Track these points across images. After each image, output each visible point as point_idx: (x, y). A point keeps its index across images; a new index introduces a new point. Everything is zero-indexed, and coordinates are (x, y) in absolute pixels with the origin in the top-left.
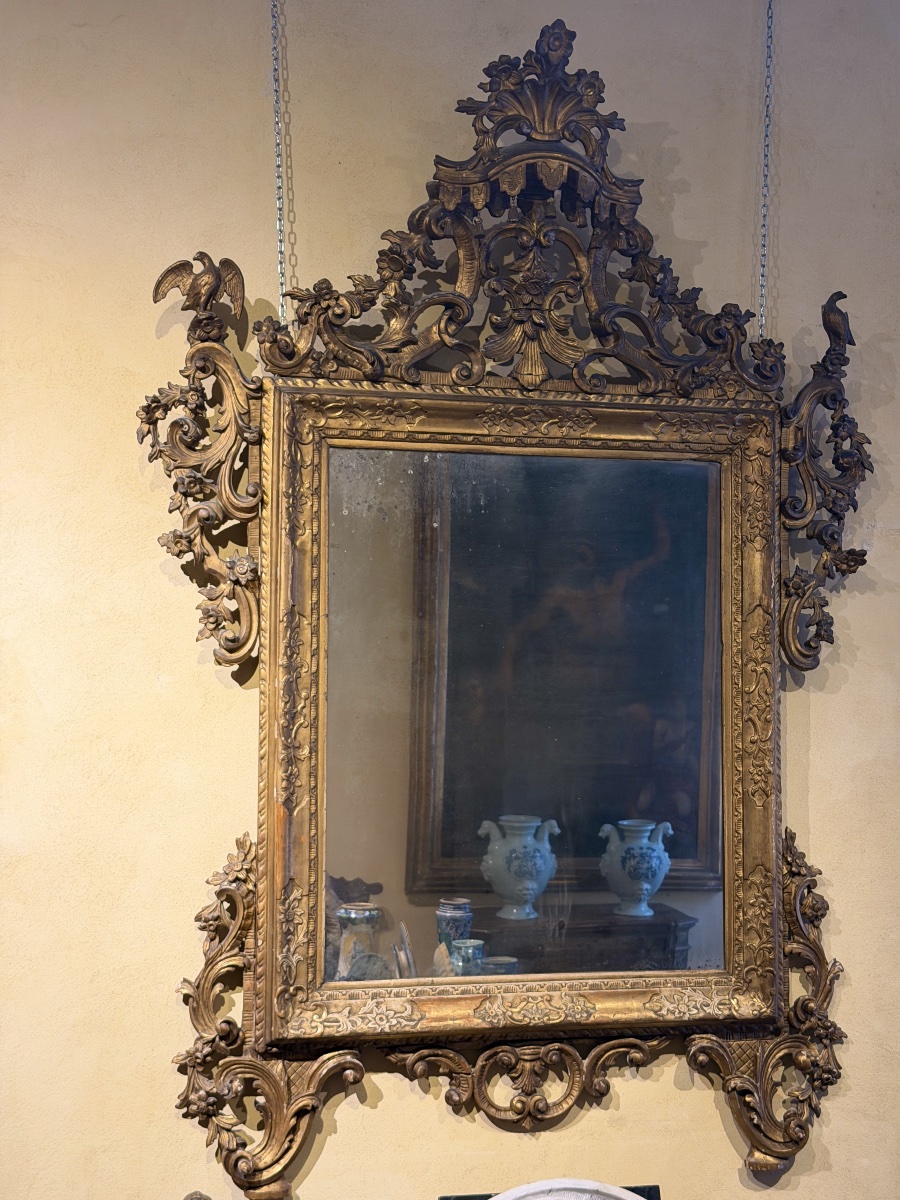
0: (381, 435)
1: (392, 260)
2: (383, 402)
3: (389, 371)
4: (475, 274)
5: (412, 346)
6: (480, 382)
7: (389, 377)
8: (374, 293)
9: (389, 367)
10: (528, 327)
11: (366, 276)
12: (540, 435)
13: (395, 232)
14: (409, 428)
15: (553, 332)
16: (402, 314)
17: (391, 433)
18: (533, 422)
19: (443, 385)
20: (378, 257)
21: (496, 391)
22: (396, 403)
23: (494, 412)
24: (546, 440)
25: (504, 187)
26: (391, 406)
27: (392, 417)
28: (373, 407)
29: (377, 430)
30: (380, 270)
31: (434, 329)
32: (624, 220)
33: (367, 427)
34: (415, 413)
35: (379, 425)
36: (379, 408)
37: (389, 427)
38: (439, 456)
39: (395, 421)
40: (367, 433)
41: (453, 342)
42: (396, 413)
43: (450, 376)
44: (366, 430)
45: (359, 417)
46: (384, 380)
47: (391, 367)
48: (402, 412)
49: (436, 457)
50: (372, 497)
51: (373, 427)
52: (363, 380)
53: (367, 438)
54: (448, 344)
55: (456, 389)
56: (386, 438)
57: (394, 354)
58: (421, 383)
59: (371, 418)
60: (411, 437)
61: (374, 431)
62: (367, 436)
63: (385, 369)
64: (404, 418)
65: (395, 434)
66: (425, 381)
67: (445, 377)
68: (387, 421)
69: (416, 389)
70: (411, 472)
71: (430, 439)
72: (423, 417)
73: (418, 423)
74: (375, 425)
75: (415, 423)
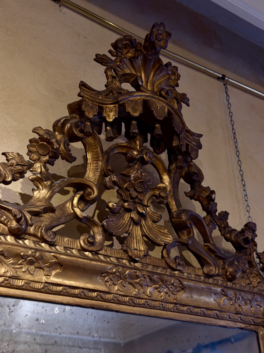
0: (20, 283)
1: (41, 146)
2: (28, 252)
3: (32, 230)
4: (99, 170)
5: (51, 214)
6: (100, 250)
7: (30, 235)
8: (25, 167)
9: (31, 226)
10: (134, 215)
11: (18, 154)
12: (146, 297)
13: (44, 129)
14: (44, 279)
15: (150, 223)
16: (45, 187)
17: (28, 282)
18: (141, 286)
19: (73, 249)
20: (29, 143)
21: (111, 259)
22: (37, 254)
23: (114, 273)
24: (150, 302)
25: (129, 109)
26: (34, 257)
27: (32, 267)
28: (17, 256)
29: (18, 278)
30: (30, 152)
31: (68, 205)
33: (9, 274)
34: (52, 266)
35: (20, 274)
36: (22, 257)
37: (28, 277)
38: (68, 309)
39: (34, 272)
40: (8, 280)
41: (83, 215)
42: (36, 265)
43: (78, 242)
44: (7, 277)
45: (2, 264)
46: (25, 238)
47: (33, 227)
48: (41, 263)
49: (65, 309)
50: (6, 344)
51: (14, 275)
52: (7, 235)
53: (7, 285)
54: (79, 216)
55: (82, 253)
56: (24, 287)
57: (36, 217)
58: (55, 244)
59: (13, 266)
60: (47, 288)
61: (14, 279)
62: (7, 283)
63: (29, 227)
64: (42, 270)
65: (33, 284)
66: (59, 243)
67: (75, 242)
68: (27, 271)
69: (52, 249)
70: (43, 322)
71: (62, 291)
72: (58, 270)
73: (53, 276)
74: (16, 273)
75: (51, 275)
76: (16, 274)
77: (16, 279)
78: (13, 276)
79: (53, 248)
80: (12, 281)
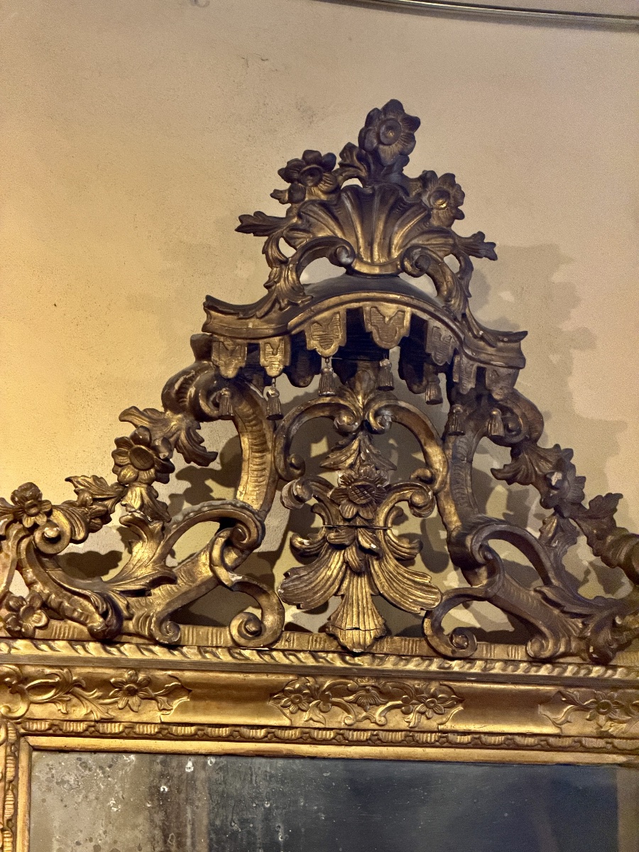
0: (116, 728)
1: (138, 453)
2: (121, 676)
3: (131, 625)
4: (267, 473)
5: (168, 586)
6: (276, 641)
7: (130, 634)
8: (109, 503)
9: (130, 619)
10: (351, 555)
11: (95, 478)
12: (372, 726)
13: (141, 409)
14: (159, 716)
15: (392, 563)
16: (152, 535)
17: (132, 725)
18: (361, 705)
19: (217, 647)
20: (114, 447)
21: (301, 655)
22: (141, 677)
23: (299, 691)
24: (382, 735)
25: (313, 344)
26: (134, 682)
27: (134, 700)
28: (105, 684)
29: (111, 721)
30: (118, 467)
31: (204, 559)
32: (498, 391)
33: (94, 717)
34: (172, 693)
35: (113, 714)
36: (114, 685)
37: (129, 717)
38: (211, 762)
39: (139, 706)
40: (94, 726)
41: (233, 579)
42: (141, 694)
43: (228, 632)
44: (92, 721)
45: (81, 701)
46: (122, 641)
47: (134, 620)
48: (150, 691)
49: (205, 763)
50: (101, 832)
51: (104, 717)
52: (88, 641)
53: (93, 734)
54: (224, 582)
55: (237, 653)
56: (124, 734)
57: (140, 599)
58: (182, 643)
59: (101, 701)
60: (166, 731)
61: (105, 722)
62: (93, 732)
63: (125, 623)
64: (154, 701)
65: (139, 728)
66: (188, 641)
67: (221, 634)
68: (127, 707)
69: (174, 654)
70: (164, 789)
71: (196, 734)
72: (185, 699)
73: (176, 709)
74: (107, 713)
75: (172, 709)
76: (106, 714)
77: (108, 722)
78: (102, 719)
79: (176, 653)
80: (101, 727)
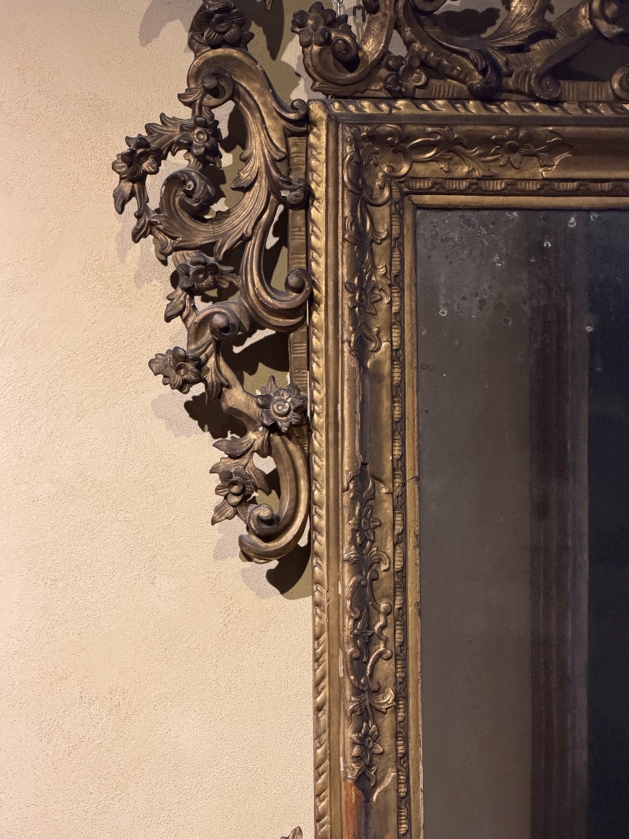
0: (499, 186)
2: (502, 132)
3: (510, 82)
5: (547, 41)
7: (510, 91)
9: (510, 75)
14: (541, 173)
17: (514, 182)
19: (598, 102)
22: (522, 133)
26: (515, 138)
27: (516, 157)
28: (485, 142)
29: (493, 178)
31: (584, 11)
33: (477, 174)
34: (553, 149)
35: (495, 171)
36: (495, 142)
37: (511, 173)
38: (594, 217)
39: (521, 163)
40: (476, 184)
41: (614, 31)
42: (523, 150)
43: (609, 87)
44: (474, 179)
45: (463, 159)
46: (502, 98)
47: (514, 76)
48: (532, 147)
49: (589, 219)
50: (486, 287)
51: (486, 174)
52: (468, 100)
53: (476, 192)
54: (605, 34)
55: (619, 108)
56: (506, 191)
57: (518, 55)
58: (562, 99)
59: (483, 159)
60: (548, 187)
61: (487, 180)
62: (476, 189)
63: (505, 80)
64: (535, 158)
65: (521, 185)
66: (569, 96)
67: (602, 88)
68: (509, 164)
69: (554, 111)
70: (547, 244)
71: (578, 189)
72: (566, 155)
73: (557, 165)
74: (489, 170)
75: (554, 165)
76: (488, 172)
77: (490, 180)
78: (484, 176)
79: (556, 109)
80: (483, 184)
